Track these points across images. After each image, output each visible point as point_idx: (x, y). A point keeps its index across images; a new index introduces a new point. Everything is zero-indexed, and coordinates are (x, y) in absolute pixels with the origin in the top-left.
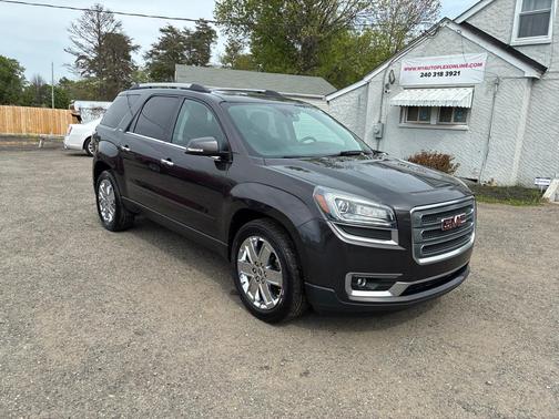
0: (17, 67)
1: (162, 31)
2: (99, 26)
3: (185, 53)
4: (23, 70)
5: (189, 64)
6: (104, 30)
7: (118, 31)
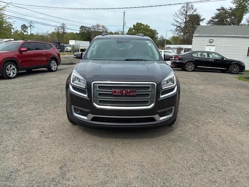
0: (156, 33)
1: (218, 10)
2: (186, 12)
3: (228, 20)
4: (158, 34)
5: (229, 24)
6: (188, 13)
7: (195, 13)
